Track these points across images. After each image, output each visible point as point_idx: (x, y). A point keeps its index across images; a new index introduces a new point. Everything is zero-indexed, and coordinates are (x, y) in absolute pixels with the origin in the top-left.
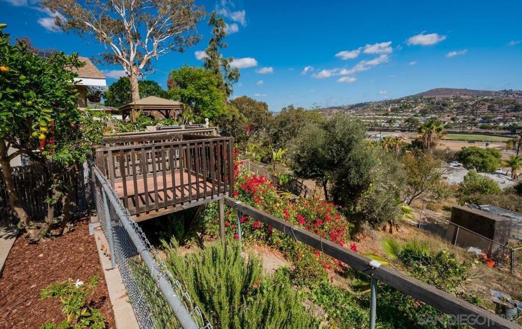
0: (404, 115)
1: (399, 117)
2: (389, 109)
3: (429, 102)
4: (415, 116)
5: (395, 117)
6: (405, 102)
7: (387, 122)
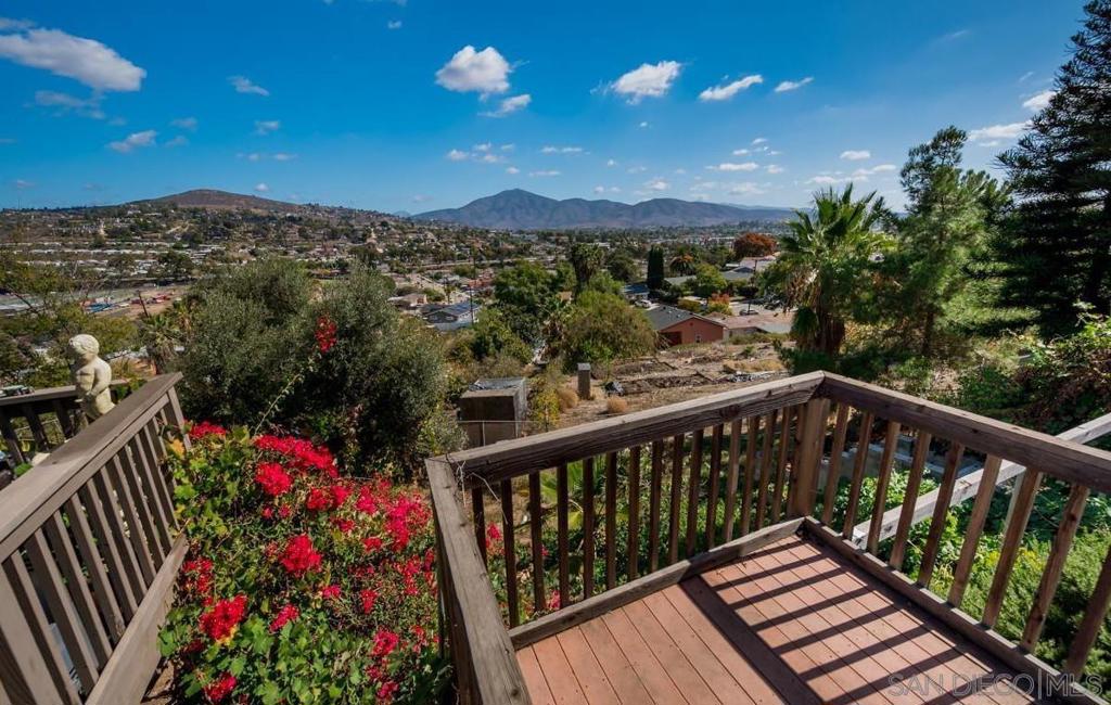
0: (149, 247)
1: (138, 252)
2: (102, 232)
3: (194, 218)
4: (175, 247)
5: (127, 252)
6: (139, 215)
7: (110, 265)
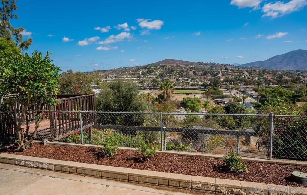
0: (150, 78)
1: (147, 79)
2: (140, 73)
3: (163, 68)
4: (156, 78)
5: (145, 79)
6: (150, 68)
7: (140, 83)
